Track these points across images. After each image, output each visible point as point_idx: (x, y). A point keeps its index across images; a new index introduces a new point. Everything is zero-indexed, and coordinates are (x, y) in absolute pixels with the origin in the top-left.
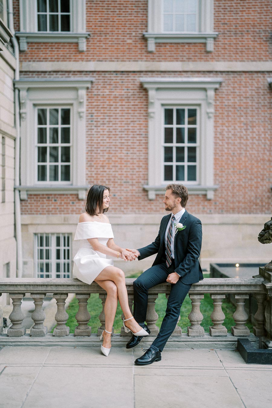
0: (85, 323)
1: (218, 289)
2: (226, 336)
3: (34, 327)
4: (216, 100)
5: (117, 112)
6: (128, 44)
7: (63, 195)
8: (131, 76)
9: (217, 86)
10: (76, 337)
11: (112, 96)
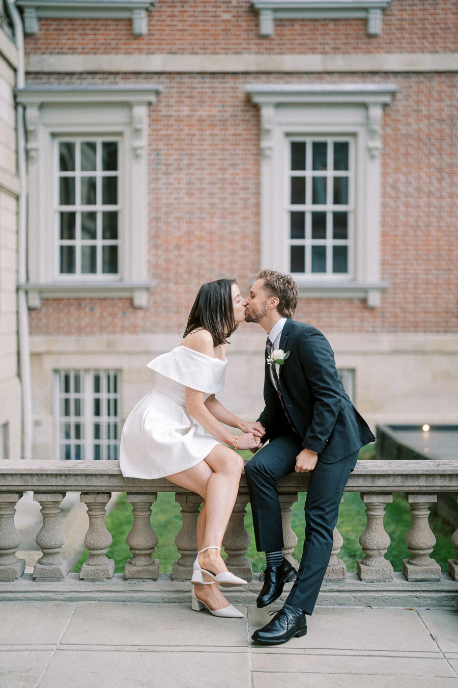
0: (147, 552)
1: (422, 482)
2: (438, 580)
3: (42, 561)
4: (385, 125)
5: (204, 147)
6: (223, 21)
7: (105, 299)
8: (230, 82)
9: (387, 99)
10: (127, 582)
11: (195, 118)
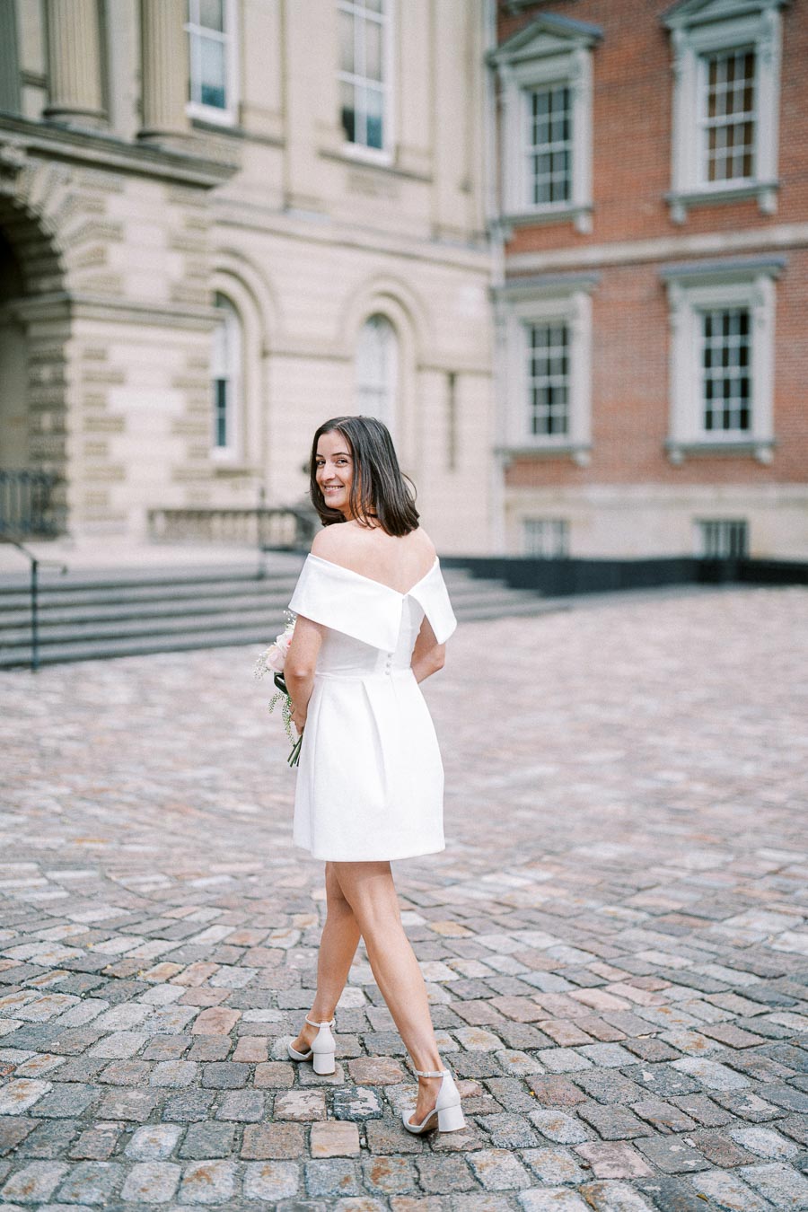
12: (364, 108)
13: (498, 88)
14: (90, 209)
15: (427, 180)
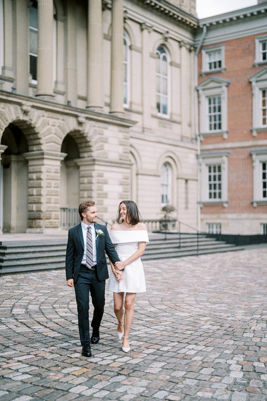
8: (247, 149)
12: (162, 103)
13: (199, 97)
14: (100, 134)
15: (179, 123)
